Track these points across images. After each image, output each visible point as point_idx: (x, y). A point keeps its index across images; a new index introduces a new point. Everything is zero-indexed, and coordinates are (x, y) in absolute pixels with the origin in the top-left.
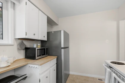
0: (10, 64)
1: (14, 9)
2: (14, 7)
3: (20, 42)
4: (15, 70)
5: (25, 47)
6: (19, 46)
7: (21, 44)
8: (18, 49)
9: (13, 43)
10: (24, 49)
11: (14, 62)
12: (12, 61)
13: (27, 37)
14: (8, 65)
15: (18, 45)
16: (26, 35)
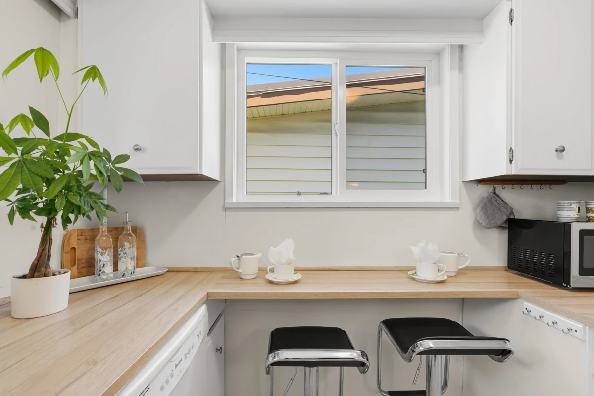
0: (445, 277)
1: (461, 69)
2: (461, 59)
3: (486, 195)
4: (464, 303)
5: (505, 218)
6: (479, 210)
7: (490, 202)
8: (478, 224)
9: (457, 201)
10: (501, 227)
11: (461, 272)
12: (453, 269)
13: (514, 170)
14: (439, 279)
15: (475, 209)
16: (511, 161)
